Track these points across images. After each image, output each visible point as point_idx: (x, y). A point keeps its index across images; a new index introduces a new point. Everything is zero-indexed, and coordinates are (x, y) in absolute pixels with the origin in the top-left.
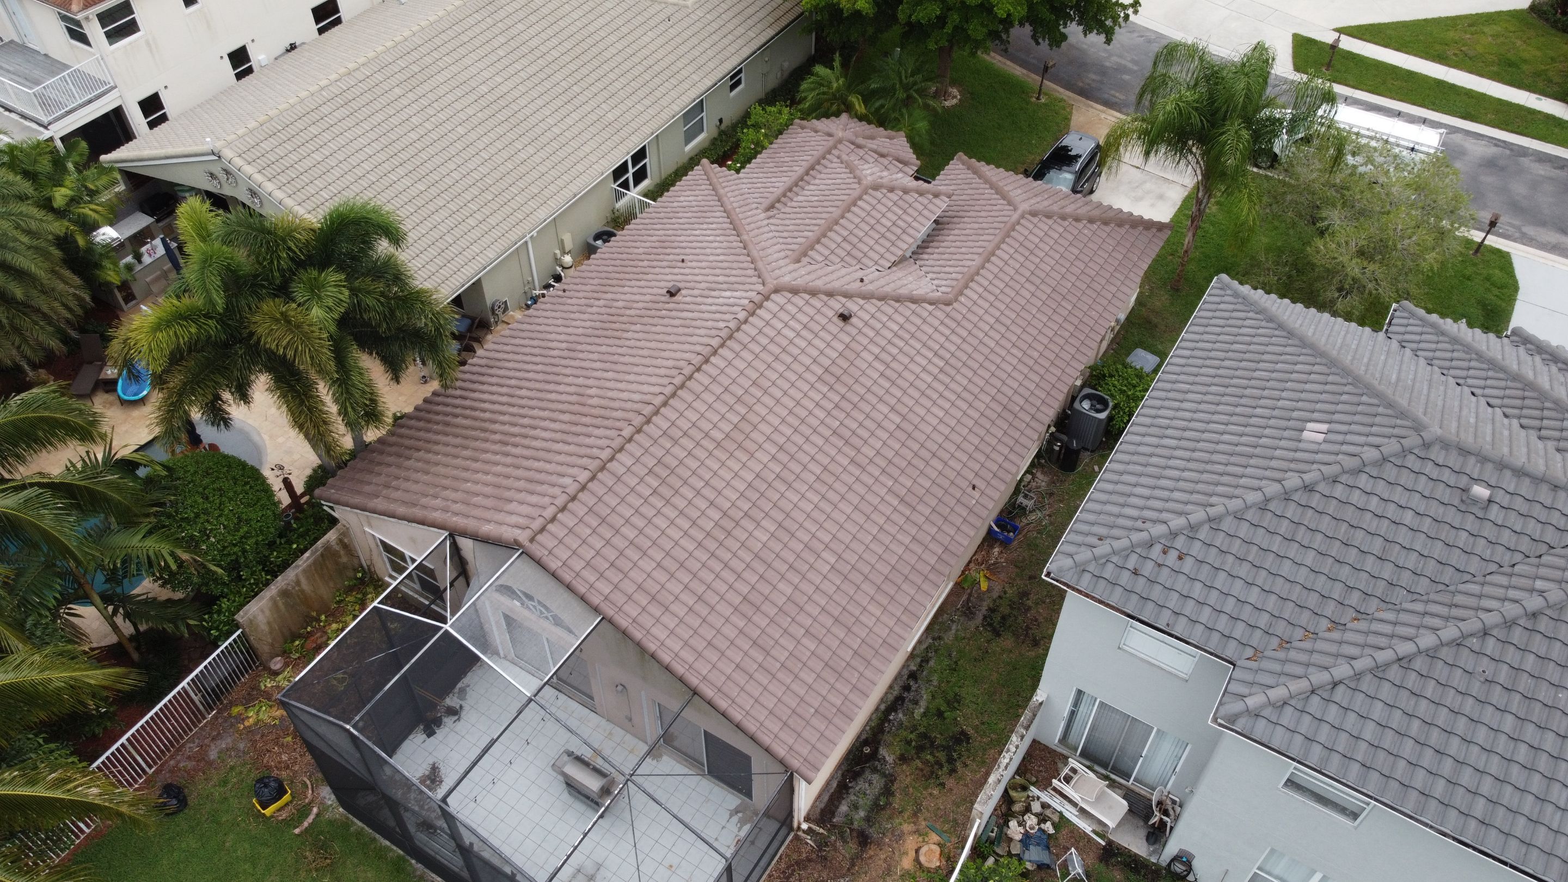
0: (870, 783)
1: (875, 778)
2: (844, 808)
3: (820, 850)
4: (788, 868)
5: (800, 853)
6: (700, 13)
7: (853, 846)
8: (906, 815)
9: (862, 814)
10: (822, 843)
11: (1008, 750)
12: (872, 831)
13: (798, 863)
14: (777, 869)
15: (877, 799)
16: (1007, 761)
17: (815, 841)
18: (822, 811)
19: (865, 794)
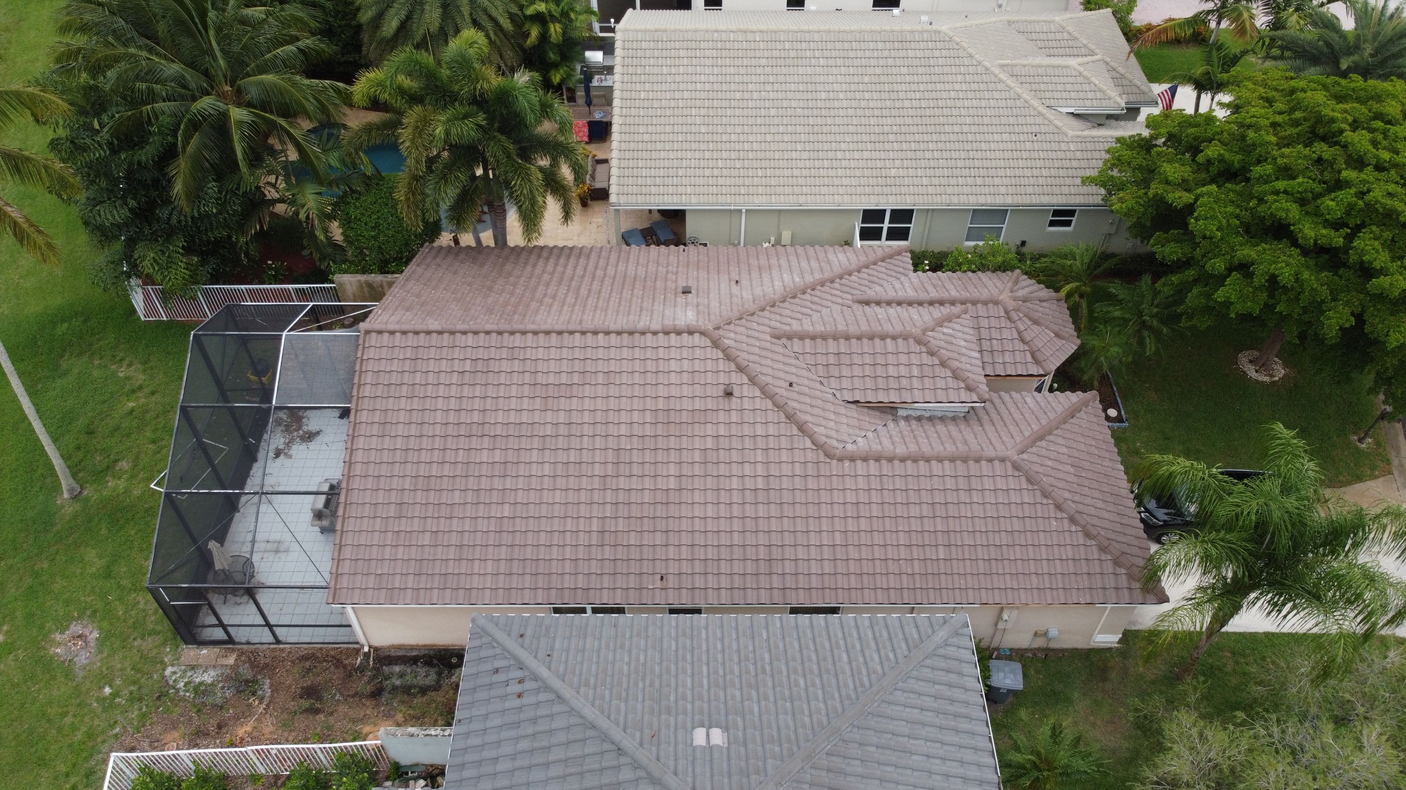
0: (426, 676)
1: (433, 677)
2: (397, 669)
3: (356, 671)
4: (332, 657)
5: (347, 658)
6: (1072, 147)
7: (369, 689)
8: (411, 712)
9: (398, 683)
10: (361, 669)
11: (444, 730)
12: (386, 696)
13: (338, 661)
14: (328, 650)
15: (415, 687)
16: (433, 733)
17: (361, 663)
18: (389, 656)
19: (416, 677)
